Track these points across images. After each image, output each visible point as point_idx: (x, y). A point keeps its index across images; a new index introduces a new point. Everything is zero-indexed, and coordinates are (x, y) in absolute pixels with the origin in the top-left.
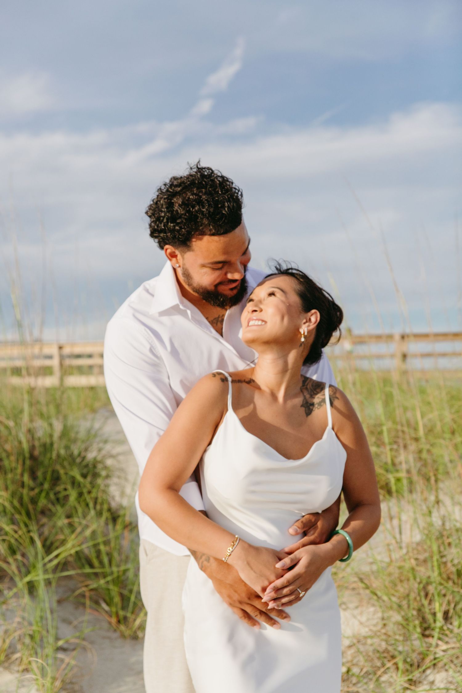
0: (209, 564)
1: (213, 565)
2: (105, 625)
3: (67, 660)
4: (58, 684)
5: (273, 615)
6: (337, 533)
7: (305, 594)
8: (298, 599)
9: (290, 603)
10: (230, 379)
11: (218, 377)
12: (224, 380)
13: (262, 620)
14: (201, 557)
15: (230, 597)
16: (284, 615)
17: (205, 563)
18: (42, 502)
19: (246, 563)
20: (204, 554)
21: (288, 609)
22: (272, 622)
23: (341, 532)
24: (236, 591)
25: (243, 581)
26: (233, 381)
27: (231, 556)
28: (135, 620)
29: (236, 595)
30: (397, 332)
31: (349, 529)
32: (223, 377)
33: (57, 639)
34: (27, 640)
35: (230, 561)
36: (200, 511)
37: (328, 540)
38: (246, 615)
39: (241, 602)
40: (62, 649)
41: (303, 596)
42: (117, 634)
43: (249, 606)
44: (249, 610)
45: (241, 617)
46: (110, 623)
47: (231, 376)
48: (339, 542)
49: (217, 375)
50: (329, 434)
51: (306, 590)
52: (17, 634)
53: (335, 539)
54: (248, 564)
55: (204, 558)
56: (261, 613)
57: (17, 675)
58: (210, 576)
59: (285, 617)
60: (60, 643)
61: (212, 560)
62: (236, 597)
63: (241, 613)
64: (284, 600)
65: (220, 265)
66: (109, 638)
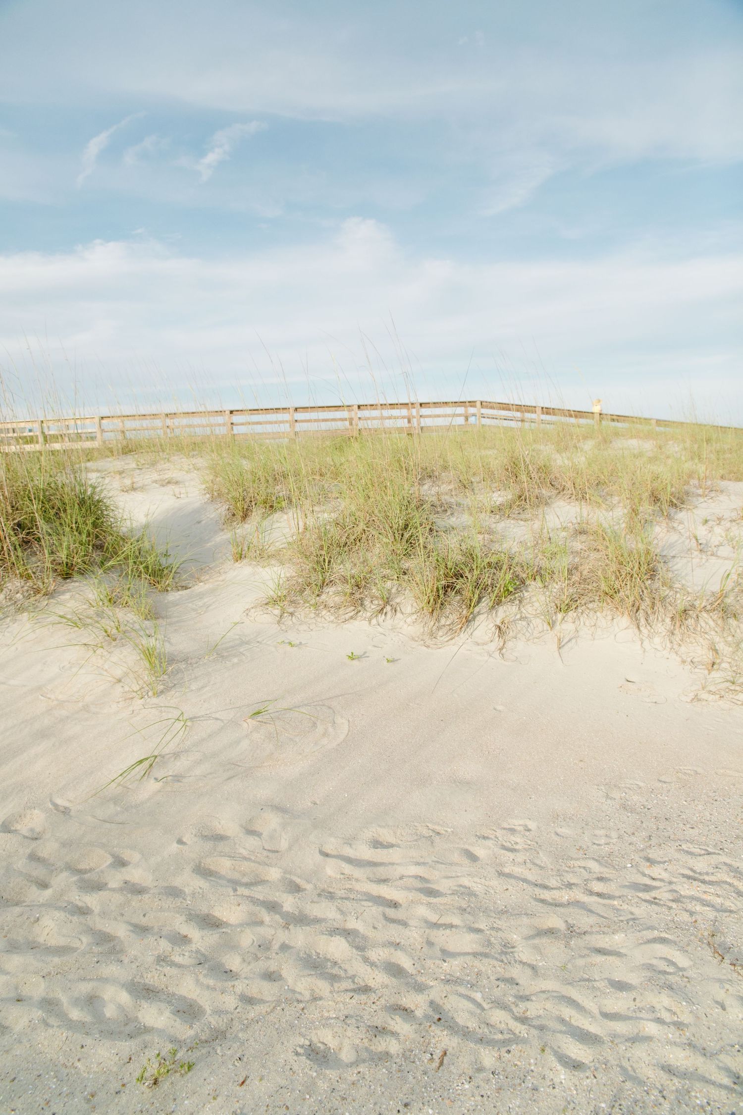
28: (165, 582)
42: (156, 590)
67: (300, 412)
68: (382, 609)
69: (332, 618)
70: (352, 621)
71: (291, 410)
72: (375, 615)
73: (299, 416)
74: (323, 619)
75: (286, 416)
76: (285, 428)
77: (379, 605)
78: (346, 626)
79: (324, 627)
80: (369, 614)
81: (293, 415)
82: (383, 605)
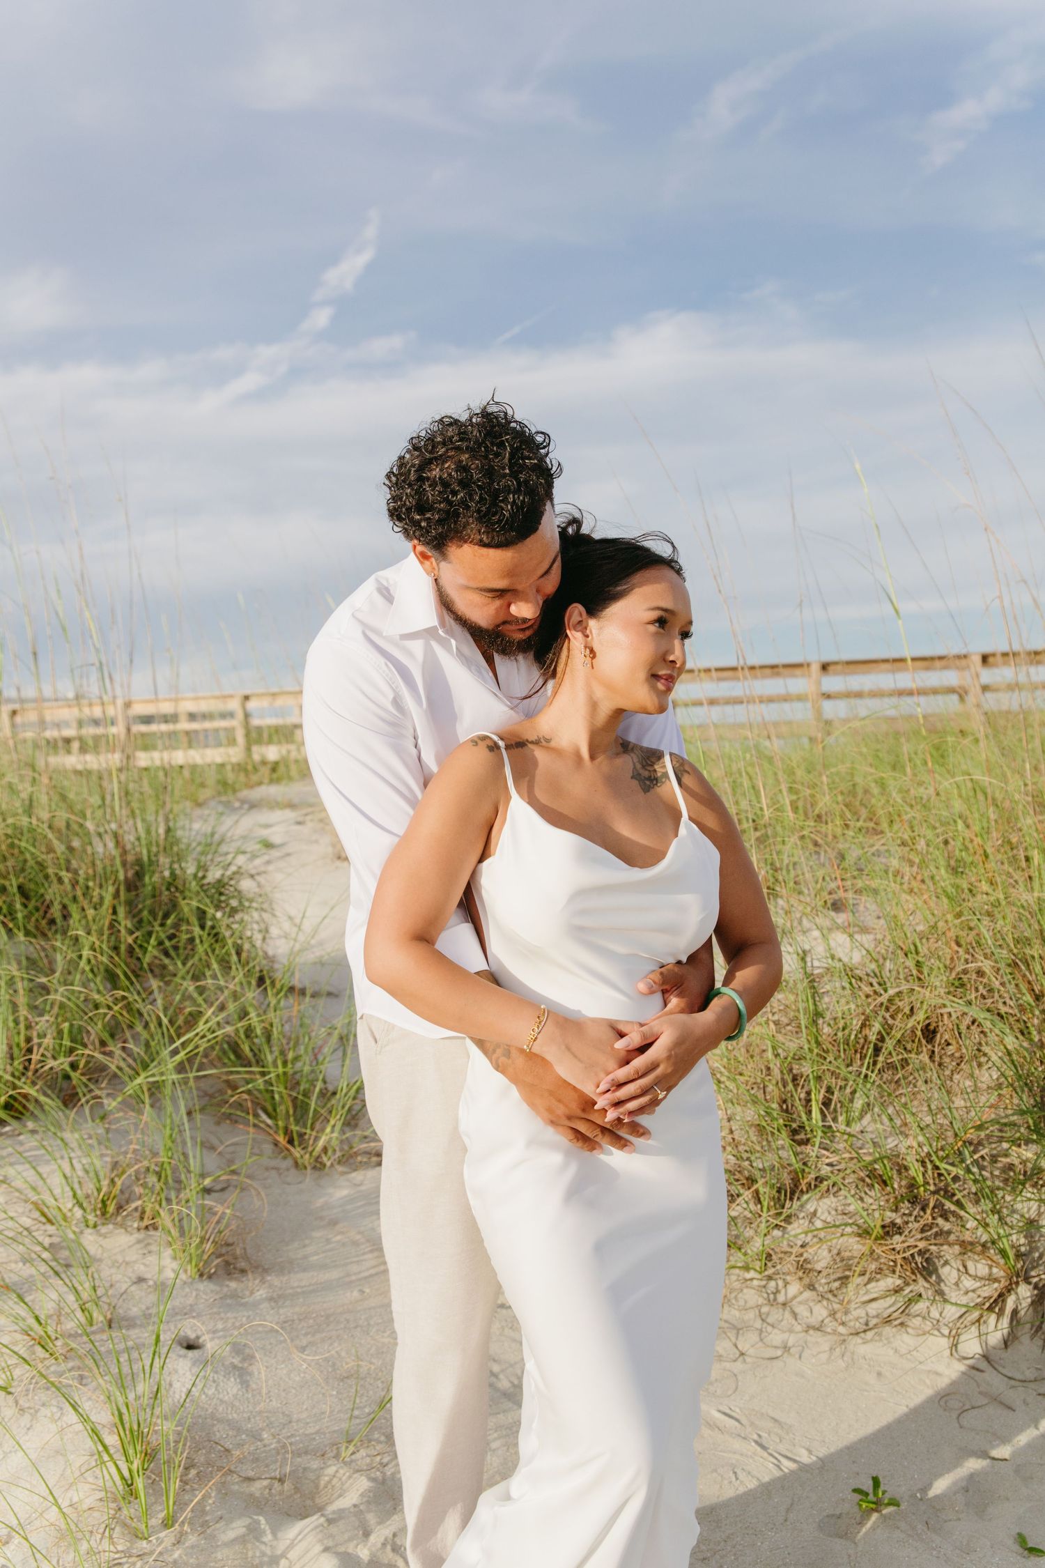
0: (510, 1061)
1: (520, 1061)
2: (268, 1148)
3: (219, 1209)
4: (208, 1246)
5: (623, 1133)
6: (718, 993)
7: (666, 1095)
8: (655, 1102)
9: (641, 1110)
10: (501, 744)
11: (483, 745)
12: (494, 748)
13: (605, 1142)
14: (494, 1051)
15: (550, 1110)
16: (641, 1131)
17: (503, 1059)
18: (152, 952)
19: (563, 1047)
20: (498, 1046)
21: (643, 1120)
22: (621, 1143)
23: (724, 990)
24: (559, 1101)
25: (570, 1084)
26: (507, 747)
27: (538, 1040)
28: (317, 1139)
29: (561, 1106)
30: (815, 658)
31: (735, 984)
32: (491, 744)
33: (203, 1176)
34: (152, 1179)
35: (536, 1049)
36: (477, 973)
37: (703, 1006)
38: (579, 1136)
39: (569, 1118)
40: (207, 1191)
41: (665, 1098)
42: (289, 1162)
43: (583, 1121)
44: (582, 1127)
45: (570, 1140)
46: (276, 1144)
47: (502, 739)
48: (726, 1009)
49: (479, 742)
50: (686, 828)
51: (669, 1089)
52: (131, 1171)
53: (716, 1004)
54: (568, 1048)
55: (499, 1051)
56: (604, 1130)
57: (137, 1236)
58: (514, 1080)
59: (643, 1134)
60: (207, 1182)
61: (514, 1053)
62: (561, 1110)
63: (571, 1135)
64: (632, 1105)
65: (498, 593)
66: (277, 1169)
67: (836, 673)
68: (1002, 1297)
69: (820, 1312)
70: (888, 1330)
71: (815, 668)
72: (976, 1314)
73: (833, 683)
74: (787, 1314)
75: (797, 684)
76: (799, 713)
77: (991, 1279)
78: (863, 1348)
79: (786, 1348)
80: (951, 1312)
81: (819, 683)
82: (1004, 1283)
